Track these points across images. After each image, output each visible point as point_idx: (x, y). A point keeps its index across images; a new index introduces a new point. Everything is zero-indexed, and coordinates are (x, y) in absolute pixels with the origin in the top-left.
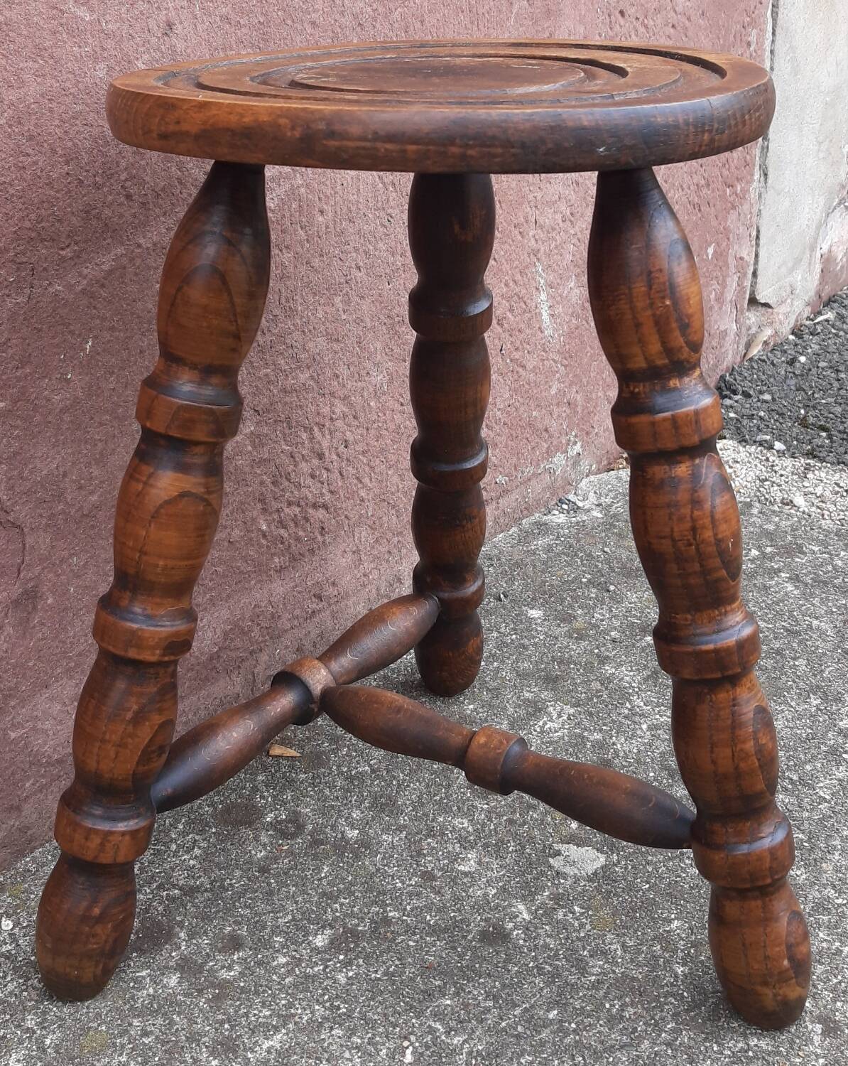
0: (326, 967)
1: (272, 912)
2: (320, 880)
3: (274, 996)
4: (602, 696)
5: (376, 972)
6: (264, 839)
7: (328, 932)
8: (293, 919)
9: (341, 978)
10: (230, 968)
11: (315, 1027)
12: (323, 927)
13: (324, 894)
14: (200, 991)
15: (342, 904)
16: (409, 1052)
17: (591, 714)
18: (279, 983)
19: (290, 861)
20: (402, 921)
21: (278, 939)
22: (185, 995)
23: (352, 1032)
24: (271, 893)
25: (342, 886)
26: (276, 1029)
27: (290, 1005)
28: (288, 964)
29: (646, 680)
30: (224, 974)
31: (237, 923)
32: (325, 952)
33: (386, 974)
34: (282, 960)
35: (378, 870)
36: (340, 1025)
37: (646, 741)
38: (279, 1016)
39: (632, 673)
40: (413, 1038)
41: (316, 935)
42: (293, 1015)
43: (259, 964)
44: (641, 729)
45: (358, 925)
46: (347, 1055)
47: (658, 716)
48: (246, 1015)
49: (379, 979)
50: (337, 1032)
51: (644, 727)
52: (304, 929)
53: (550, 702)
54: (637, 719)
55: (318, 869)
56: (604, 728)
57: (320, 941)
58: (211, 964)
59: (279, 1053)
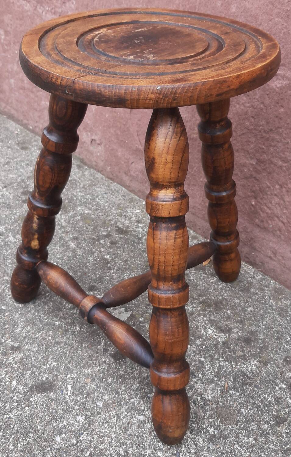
1: (123, 251)
2: (134, 260)
3: (90, 247)
4: (231, 353)
7: (110, 259)
8: (118, 254)
9: (91, 258)
11: (74, 252)
12: (112, 258)
13: (127, 260)
14: (98, 237)
15: (121, 263)
17: (215, 345)
18: (94, 248)
21: (112, 250)
23: (69, 257)
24: (132, 251)
25: (130, 264)
27: (84, 249)
28: (101, 250)
31: (122, 244)
32: (102, 257)
34: (103, 250)
36: (72, 256)
41: (110, 256)
43: (103, 246)
44: (201, 357)
45: (110, 264)
47: (209, 366)
48: (85, 242)
50: (70, 255)
51: (202, 359)
52: (114, 254)
53: (229, 336)
57: (107, 257)
59: (68, 246)
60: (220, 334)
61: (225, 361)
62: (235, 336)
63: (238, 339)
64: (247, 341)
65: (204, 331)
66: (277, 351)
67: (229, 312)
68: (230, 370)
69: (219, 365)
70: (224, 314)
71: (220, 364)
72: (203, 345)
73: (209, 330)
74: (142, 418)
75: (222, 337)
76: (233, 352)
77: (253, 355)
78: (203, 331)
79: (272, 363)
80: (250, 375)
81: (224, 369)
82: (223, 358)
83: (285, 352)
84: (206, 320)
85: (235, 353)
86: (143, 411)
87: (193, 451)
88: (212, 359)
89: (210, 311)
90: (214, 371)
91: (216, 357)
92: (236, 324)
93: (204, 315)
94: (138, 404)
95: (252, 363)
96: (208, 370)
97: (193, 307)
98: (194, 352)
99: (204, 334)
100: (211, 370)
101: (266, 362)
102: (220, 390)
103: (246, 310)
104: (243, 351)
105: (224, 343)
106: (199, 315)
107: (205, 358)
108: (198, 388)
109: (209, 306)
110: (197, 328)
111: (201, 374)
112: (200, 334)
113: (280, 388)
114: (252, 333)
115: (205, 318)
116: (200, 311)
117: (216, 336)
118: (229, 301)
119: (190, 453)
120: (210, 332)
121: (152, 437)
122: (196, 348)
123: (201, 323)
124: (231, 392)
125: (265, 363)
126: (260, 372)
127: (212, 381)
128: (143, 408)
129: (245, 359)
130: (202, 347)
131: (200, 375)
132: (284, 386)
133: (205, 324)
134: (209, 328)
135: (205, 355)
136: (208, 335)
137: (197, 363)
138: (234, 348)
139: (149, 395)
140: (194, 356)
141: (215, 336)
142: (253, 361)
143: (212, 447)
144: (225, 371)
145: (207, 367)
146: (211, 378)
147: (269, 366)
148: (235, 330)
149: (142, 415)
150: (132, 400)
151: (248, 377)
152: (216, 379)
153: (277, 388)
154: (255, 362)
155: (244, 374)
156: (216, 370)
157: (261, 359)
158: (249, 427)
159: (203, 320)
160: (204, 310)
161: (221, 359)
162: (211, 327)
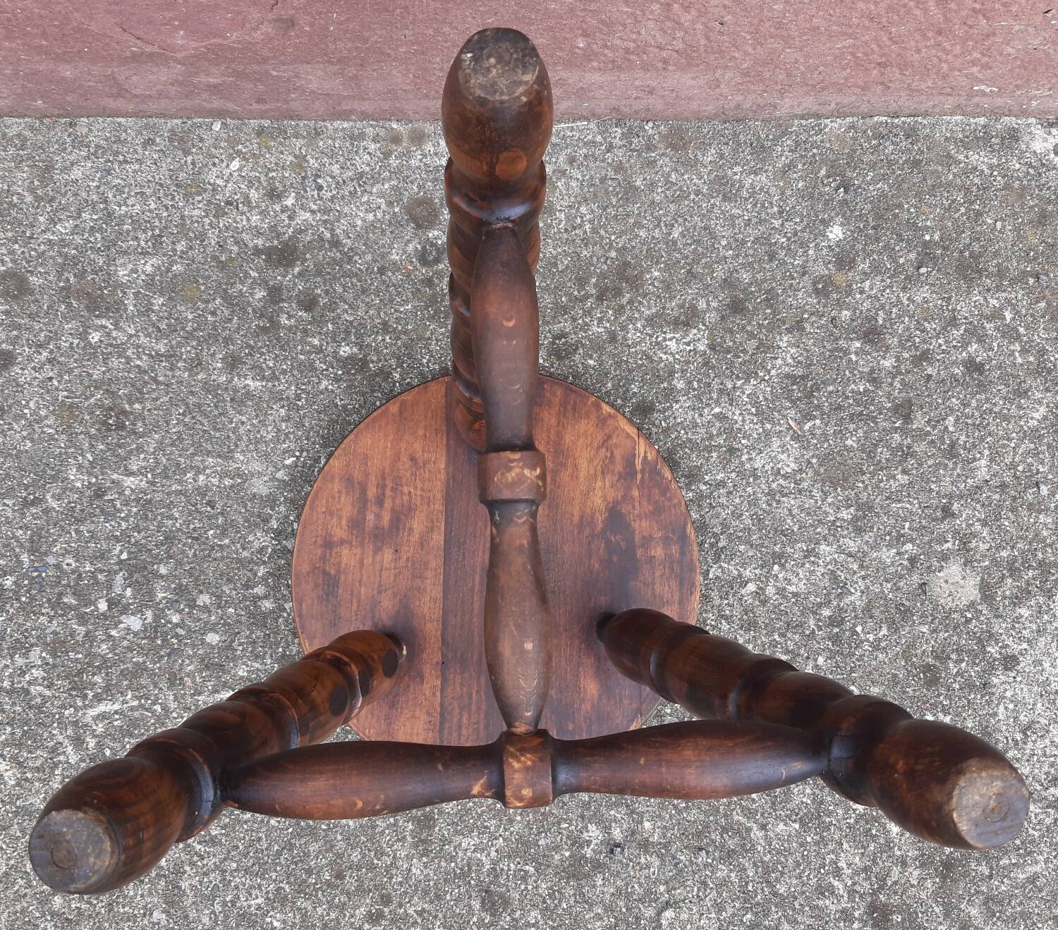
0: (327, 370)
1: (350, 305)
2: (396, 311)
3: (286, 358)
4: (739, 357)
5: (341, 400)
6: (410, 248)
7: (355, 350)
8: (351, 322)
9: (324, 383)
10: (288, 319)
11: (278, 397)
12: (356, 344)
13: (385, 324)
14: (262, 316)
15: (384, 340)
16: (292, 459)
17: (706, 364)
18: (296, 354)
19: (401, 280)
20: (394, 385)
21: (330, 325)
22: (254, 311)
23: (287, 419)
24: (364, 291)
25: (400, 328)
26: (263, 378)
27: (284, 372)
28: (314, 346)
29: (787, 376)
30: (284, 320)
31: (327, 292)
32: (338, 360)
33: (344, 406)
34: (316, 342)
35: (429, 339)
36: (289, 410)
37: (699, 421)
38: (273, 373)
39: (790, 361)
40: (305, 454)
41: (348, 345)
42: (278, 379)
43: (305, 331)
44: (712, 409)
45: (373, 362)
46: (270, 428)
47: (738, 412)
48: (262, 354)
49: (336, 406)
50: (283, 412)
51: (717, 410)
52: (348, 333)
53: (704, 325)
54: (725, 398)
55: (406, 302)
56: (695, 383)
57: (345, 351)
58: (286, 305)
59: (248, 393)
60: (691, 336)
61: (747, 380)
62: (712, 317)
63: (723, 318)
64: (736, 307)
65: (665, 353)
66: (792, 284)
67: (656, 274)
68: (769, 389)
69: (748, 396)
70: (652, 284)
71: (747, 392)
72: (690, 382)
73: (668, 343)
74: (751, 587)
75: (699, 340)
76: (741, 351)
77: (771, 328)
78: (664, 357)
79: (806, 316)
80: (799, 372)
81: (761, 398)
82: (738, 378)
83: (804, 274)
84: (644, 327)
85: (745, 351)
86: (740, 576)
87: (855, 567)
88: (728, 394)
89: (630, 302)
90: (752, 414)
91: (730, 386)
92: (690, 288)
93: (630, 319)
94: (723, 572)
95: (782, 344)
96: (743, 421)
97: (600, 320)
98: (693, 409)
99: (671, 359)
100: (747, 417)
101: (798, 322)
102: (792, 439)
103: (675, 242)
104: (752, 336)
105: (712, 347)
106: (624, 328)
107: (718, 403)
108: (763, 467)
109: (618, 293)
110: (649, 358)
111: (744, 438)
112: (665, 365)
113: (857, 354)
114: (728, 283)
115: (639, 326)
116: (616, 318)
117: (688, 344)
118: (633, 247)
119: (855, 573)
120: (672, 345)
121: (793, 600)
122: (689, 398)
123: (643, 340)
124: (807, 427)
125: (798, 327)
126: (808, 351)
127: (767, 434)
128: (736, 572)
129: (768, 348)
130: (694, 390)
131: (743, 442)
132: (858, 345)
133: (651, 336)
134: (665, 339)
135: (711, 398)
136: (677, 356)
137: (718, 424)
138: (735, 342)
139: (720, 545)
140: (701, 415)
141: (688, 348)
142: (781, 340)
143: (870, 537)
144: (766, 399)
145: (735, 417)
146: (761, 430)
147: (807, 326)
148: (702, 305)
149: (747, 582)
150: (711, 576)
151: (802, 377)
152: (768, 426)
153: (853, 357)
154: (785, 339)
155: (793, 378)
156: (753, 410)
157: (787, 326)
158: (880, 461)
159: (642, 333)
160: (620, 310)
161: (739, 383)
162: (665, 333)
